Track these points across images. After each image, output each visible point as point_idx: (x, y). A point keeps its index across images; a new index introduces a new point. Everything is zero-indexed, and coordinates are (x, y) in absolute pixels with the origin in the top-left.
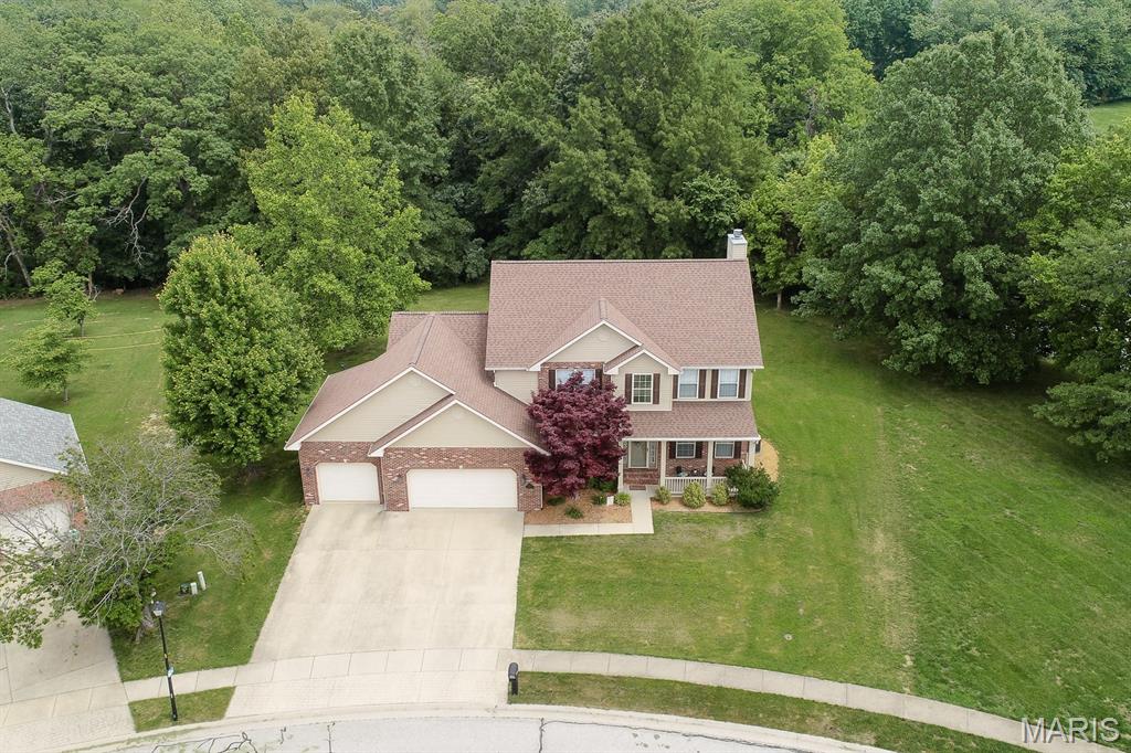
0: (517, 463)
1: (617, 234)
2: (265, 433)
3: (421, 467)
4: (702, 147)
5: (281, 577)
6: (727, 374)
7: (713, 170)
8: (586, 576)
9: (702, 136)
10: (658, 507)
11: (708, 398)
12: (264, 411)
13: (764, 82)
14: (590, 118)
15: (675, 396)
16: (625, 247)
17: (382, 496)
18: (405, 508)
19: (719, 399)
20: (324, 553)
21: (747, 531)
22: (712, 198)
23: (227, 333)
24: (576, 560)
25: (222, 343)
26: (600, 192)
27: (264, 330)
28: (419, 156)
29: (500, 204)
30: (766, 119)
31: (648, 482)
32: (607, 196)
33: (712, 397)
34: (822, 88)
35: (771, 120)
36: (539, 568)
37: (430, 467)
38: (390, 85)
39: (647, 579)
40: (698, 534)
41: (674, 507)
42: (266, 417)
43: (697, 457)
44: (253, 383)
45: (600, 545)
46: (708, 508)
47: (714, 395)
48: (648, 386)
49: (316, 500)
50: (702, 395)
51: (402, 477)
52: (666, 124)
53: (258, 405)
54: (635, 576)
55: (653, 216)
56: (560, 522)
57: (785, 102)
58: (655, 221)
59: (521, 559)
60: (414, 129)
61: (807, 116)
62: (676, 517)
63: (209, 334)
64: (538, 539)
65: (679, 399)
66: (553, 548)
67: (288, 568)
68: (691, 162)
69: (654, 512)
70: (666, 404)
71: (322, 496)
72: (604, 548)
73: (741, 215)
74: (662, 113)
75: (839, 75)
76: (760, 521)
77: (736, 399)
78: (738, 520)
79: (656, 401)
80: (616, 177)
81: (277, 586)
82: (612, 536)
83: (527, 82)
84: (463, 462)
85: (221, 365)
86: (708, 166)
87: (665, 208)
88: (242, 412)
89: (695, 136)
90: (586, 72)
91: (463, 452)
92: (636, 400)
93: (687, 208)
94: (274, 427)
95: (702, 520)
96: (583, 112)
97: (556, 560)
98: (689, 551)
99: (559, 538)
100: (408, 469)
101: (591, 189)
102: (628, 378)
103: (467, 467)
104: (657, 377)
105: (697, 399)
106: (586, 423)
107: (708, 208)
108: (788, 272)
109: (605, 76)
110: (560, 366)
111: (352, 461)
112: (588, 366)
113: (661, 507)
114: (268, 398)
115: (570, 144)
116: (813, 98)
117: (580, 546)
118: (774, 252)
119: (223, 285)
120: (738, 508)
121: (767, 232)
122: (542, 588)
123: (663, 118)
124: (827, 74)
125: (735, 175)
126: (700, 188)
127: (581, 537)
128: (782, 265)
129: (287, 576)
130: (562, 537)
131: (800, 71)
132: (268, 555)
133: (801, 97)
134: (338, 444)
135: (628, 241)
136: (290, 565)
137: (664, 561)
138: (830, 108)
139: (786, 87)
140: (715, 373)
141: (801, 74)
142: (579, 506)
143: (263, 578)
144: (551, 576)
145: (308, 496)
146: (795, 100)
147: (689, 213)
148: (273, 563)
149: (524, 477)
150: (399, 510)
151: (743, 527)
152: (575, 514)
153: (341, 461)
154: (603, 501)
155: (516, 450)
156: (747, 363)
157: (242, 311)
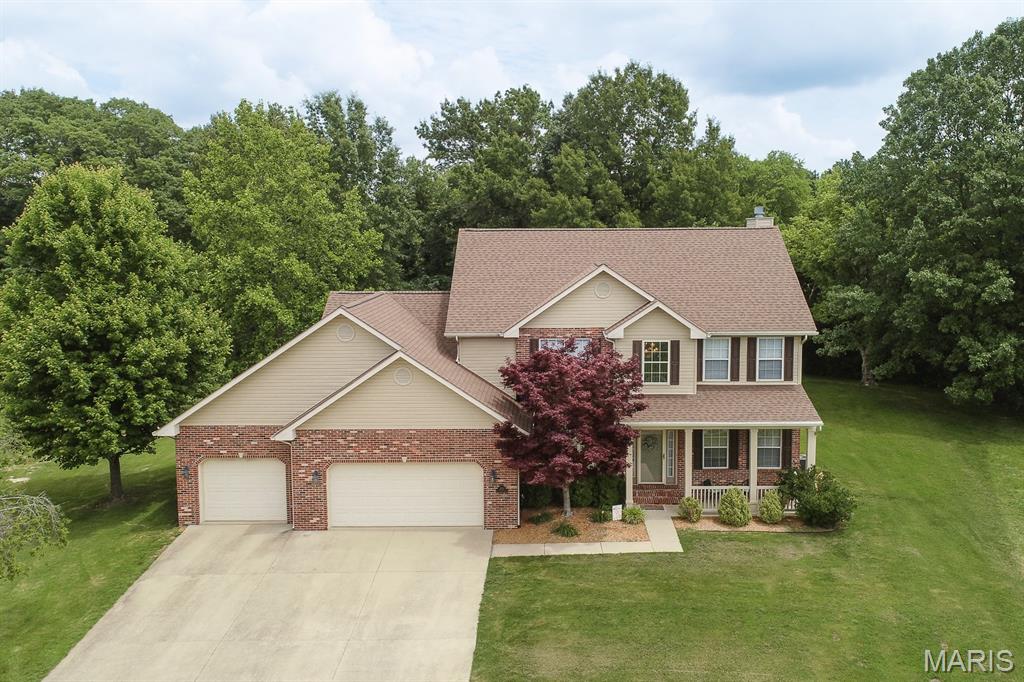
0: (484, 453)
2: (131, 418)
3: (347, 460)
4: (696, 194)
5: (106, 610)
6: (767, 346)
8: (587, 600)
9: (696, 184)
10: (684, 525)
11: (743, 381)
12: (130, 385)
15: (700, 378)
17: (289, 510)
18: (322, 526)
19: (759, 381)
20: (187, 578)
21: (821, 551)
23: (90, 271)
24: (570, 583)
25: (82, 286)
27: (148, 280)
31: (666, 502)
33: (749, 379)
36: (513, 592)
37: (361, 460)
39: (682, 603)
40: (749, 552)
41: (706, 526)
42: (132, 393)
43: (731, 467)
44: (120, 342)
45: (605, 564)
46: (754, 527)
47: (751, 376)
48: (663, 360)
49: (195, 519)
50: (735, 376)
51: (320, 475)
53: (123, 376)
54: (662, 600)
56: (545, 541)
59: (487, 582)
62: (713, 536)
63: (64, 270)
64: (511, 559)
65: (706, 381)
66: (536, 569)
67: (123, 598)
69: (680, 533)
70: (688, 386)
71: (205, 514)
72: (613, 569)
76: (835, 541)
77: (781, 381)
78: (804, 539)
79: (675, 381)
81: (95, 620)
82: (622, 554)
83: (506, 145)
84: (407, 452)
85: (76, 310)
88: (99, 381)
91: (407, 435)
92: (648, 378)
94: (144, 409)
95: (750, 539)
97: (540, 583)
98: (740, 571)
99: (543, 558)
100: (331, 463)
102: (637, 345)
103: (415, 459)
104: (676, 345)
105: (728, 382)
106: (583, 382)
110: (543, 332)
111: (251, 456)
112: (582, 333)
113: (690, 525)
114: (138, 364)
117: (575, 566)
119: (94, 210)
120: (799, 527)
122: (520, 616)
127: (577, 557)
129: (118, 607)
130: (550, 556)
132: (97, 581)
134: (232, 429)
136: (126, 594)
137: (705, 582)
140: (752, 341)
142: (572, 522)
143: (76, 610)
144: (533, 602)
145: (184, 511)
148: (101, 592)
149: (493, 473)
150: (313, 528)
151: (812, 548)
152: (566, 532)
153: (233, 456)
154: (606, 518)
155: (483, 433)
156: (794, 328)
157: (117, 248)
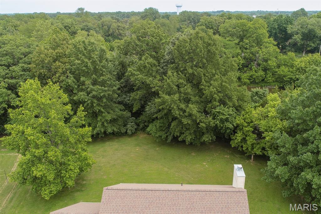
1: (184, 128)
4: (220, 95)
7: (224, 104)
9: (220, 90)
13: (240, 48)
14: (172, 81)
16: (187, 134)
22: (224, 117)
26: (176, 113)
28: (106, 91)
29: (139, 108)
30: (241, 62)
32: (179, 114)
34: (260, 52)
35: (243, 62)
38: (94, 62)
52: (205, 83)
55: (199, 124)
57: (248, 56)
58: (199, 126)
60: (103, 80)
61: (255, 61)
68: (215, 101)
73: (237, 124)
74: (203, 78)
75: (266, 47)
80: (183, 106)
83: (148, 63)
86: (222, 102)
87: (204, 120)
89: (217, 90)
90: (172, 59)
93: (213, 121)
96: (169, 79)
101: (172, 111)
107: (222, 121)
108: (258, 149)
109: (179, 62)
115: (163, 92)
116: (257, 55)
118: (251, 140)
121: (248, 131)
123: (203, 80)
124: (262, 47)
125: (234, 106)
126: (219, 112)
128: (255, 145)
131: (252, 45)
133: (253, 54)
135: (188, 132)
138: (263, 59)
139: (248, 51)
141: (252, 46)
146: (251, 55)
147: (214, 123)
